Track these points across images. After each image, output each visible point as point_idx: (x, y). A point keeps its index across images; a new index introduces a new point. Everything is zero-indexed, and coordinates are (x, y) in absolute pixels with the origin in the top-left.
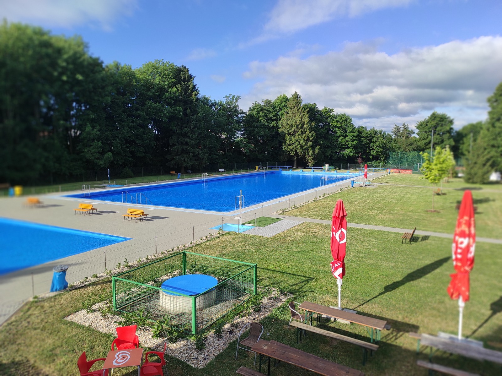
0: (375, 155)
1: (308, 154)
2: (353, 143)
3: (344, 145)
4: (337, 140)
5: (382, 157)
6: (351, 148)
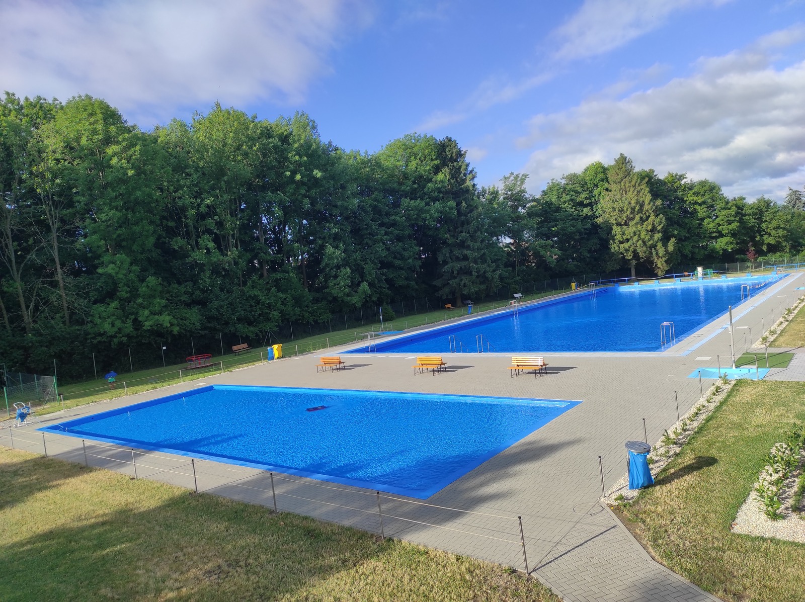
0: (773, 243)
1: (657, 254)
2: (730, 227)
3: (714, 232)
4: (700, 224)
5: (786, 246)
6: (727, 236)
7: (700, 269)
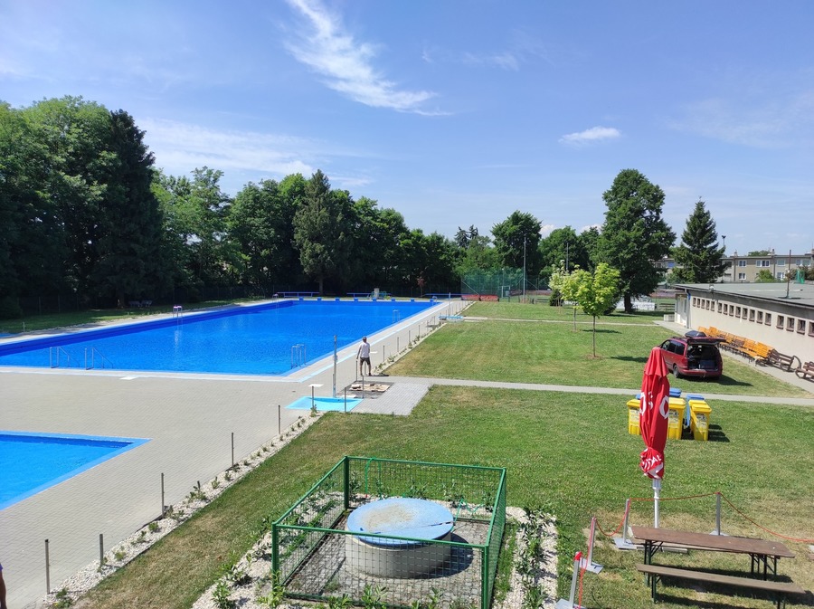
3: (394, 258)
4: (384, 249)
6: (406, 263)
7: (376, 291)
